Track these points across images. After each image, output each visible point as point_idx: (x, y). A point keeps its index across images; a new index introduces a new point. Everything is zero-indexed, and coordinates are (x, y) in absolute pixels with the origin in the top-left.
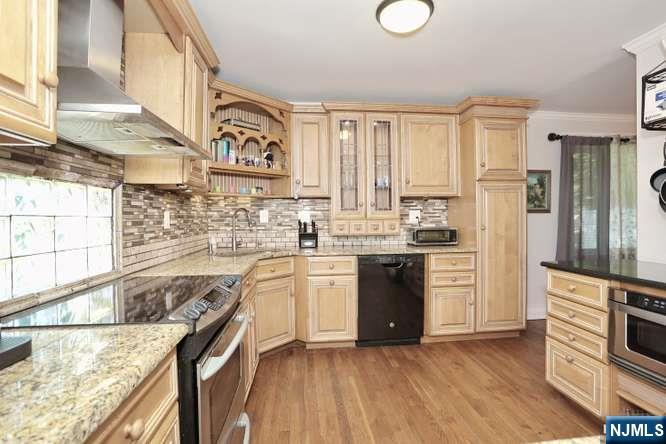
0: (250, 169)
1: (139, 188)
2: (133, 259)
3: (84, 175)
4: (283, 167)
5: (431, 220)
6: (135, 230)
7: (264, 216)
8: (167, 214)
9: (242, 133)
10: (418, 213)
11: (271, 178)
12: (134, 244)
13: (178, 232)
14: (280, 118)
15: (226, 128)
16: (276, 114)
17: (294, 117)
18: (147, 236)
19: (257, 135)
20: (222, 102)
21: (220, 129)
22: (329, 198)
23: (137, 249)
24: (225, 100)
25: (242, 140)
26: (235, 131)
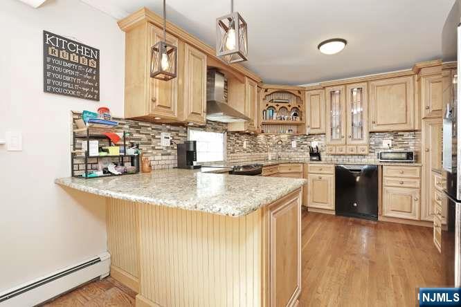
0: (282, 121)
1: (234, 133)
2: (230, 158)
3: (215, 130)
4: (301, 119)
5: (401, 146)
6: (231, 148)
7: (294, 144)
8: (245, 143)
9: (277, 105)
10: (390, 142)
11: (298, 125)
12: (231, 153)
13: (251, 150)
14: (299, 95)
15: (270, 104)
16: (296, 93)
17: (307, 93)
18: (236, 151)
19: (286, 105)
20: (268, 93)
21: (267, 105)
22: (325, 134)
23: (232, 154)
24: (270, 91)
25: (278, 108)
26: (274, 105)
